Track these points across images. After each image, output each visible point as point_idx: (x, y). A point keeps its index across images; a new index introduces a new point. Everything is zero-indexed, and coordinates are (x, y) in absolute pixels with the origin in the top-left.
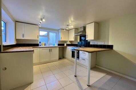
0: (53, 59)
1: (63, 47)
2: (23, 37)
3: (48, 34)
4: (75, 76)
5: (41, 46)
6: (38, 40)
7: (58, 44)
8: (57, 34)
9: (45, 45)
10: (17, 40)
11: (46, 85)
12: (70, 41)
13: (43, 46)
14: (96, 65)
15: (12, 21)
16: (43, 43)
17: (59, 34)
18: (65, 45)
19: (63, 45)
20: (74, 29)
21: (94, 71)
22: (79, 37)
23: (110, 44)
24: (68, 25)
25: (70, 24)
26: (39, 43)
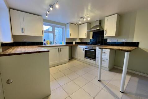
0: (63, 61)
1: (72, 46)
2: (23, 32)
3: (53, 29)
4: (100, 81)
5: (46, 45)
6: (41, 37)
7: (66, 42)
8: (65, 29)
9: (51, 43)
10: (14, 36)
11: (69, 96)
12: (80, 39)
13: (49, 45)
14: (114, 65)
15: (7, 7)
16: (48, 41)
17: (67, 29)
18: (74, 43)
19: (72, 43)
20: (86, 24)
21: (116, 73)
22: (91, 33)
23: (135, 41)
24: (82, 18)
25: (86, 16)
26: (43, 41)
